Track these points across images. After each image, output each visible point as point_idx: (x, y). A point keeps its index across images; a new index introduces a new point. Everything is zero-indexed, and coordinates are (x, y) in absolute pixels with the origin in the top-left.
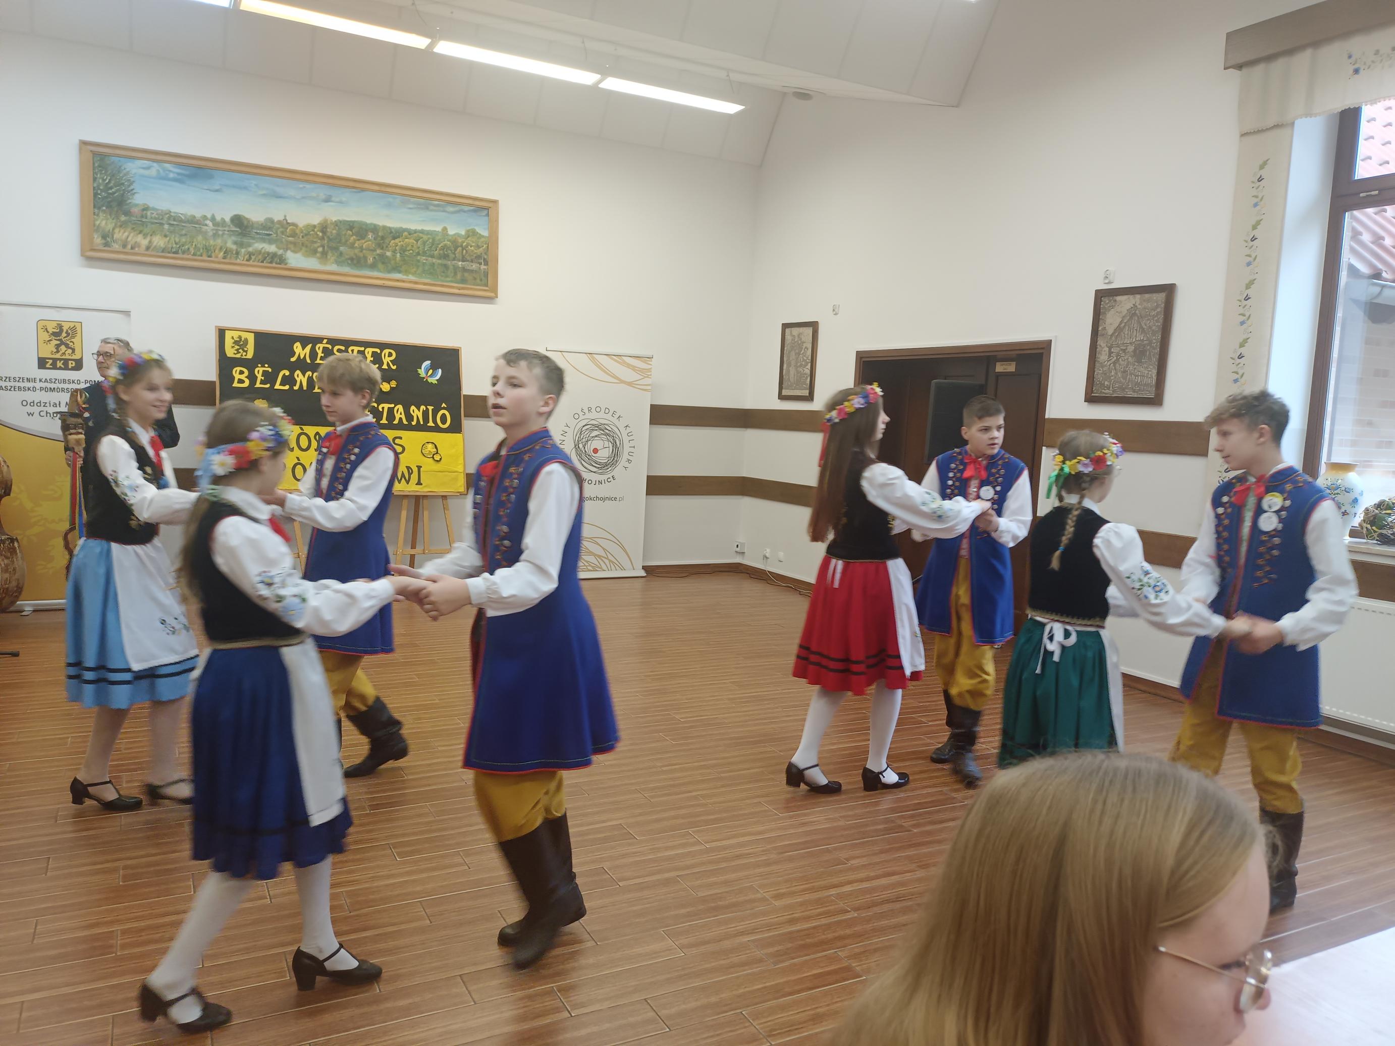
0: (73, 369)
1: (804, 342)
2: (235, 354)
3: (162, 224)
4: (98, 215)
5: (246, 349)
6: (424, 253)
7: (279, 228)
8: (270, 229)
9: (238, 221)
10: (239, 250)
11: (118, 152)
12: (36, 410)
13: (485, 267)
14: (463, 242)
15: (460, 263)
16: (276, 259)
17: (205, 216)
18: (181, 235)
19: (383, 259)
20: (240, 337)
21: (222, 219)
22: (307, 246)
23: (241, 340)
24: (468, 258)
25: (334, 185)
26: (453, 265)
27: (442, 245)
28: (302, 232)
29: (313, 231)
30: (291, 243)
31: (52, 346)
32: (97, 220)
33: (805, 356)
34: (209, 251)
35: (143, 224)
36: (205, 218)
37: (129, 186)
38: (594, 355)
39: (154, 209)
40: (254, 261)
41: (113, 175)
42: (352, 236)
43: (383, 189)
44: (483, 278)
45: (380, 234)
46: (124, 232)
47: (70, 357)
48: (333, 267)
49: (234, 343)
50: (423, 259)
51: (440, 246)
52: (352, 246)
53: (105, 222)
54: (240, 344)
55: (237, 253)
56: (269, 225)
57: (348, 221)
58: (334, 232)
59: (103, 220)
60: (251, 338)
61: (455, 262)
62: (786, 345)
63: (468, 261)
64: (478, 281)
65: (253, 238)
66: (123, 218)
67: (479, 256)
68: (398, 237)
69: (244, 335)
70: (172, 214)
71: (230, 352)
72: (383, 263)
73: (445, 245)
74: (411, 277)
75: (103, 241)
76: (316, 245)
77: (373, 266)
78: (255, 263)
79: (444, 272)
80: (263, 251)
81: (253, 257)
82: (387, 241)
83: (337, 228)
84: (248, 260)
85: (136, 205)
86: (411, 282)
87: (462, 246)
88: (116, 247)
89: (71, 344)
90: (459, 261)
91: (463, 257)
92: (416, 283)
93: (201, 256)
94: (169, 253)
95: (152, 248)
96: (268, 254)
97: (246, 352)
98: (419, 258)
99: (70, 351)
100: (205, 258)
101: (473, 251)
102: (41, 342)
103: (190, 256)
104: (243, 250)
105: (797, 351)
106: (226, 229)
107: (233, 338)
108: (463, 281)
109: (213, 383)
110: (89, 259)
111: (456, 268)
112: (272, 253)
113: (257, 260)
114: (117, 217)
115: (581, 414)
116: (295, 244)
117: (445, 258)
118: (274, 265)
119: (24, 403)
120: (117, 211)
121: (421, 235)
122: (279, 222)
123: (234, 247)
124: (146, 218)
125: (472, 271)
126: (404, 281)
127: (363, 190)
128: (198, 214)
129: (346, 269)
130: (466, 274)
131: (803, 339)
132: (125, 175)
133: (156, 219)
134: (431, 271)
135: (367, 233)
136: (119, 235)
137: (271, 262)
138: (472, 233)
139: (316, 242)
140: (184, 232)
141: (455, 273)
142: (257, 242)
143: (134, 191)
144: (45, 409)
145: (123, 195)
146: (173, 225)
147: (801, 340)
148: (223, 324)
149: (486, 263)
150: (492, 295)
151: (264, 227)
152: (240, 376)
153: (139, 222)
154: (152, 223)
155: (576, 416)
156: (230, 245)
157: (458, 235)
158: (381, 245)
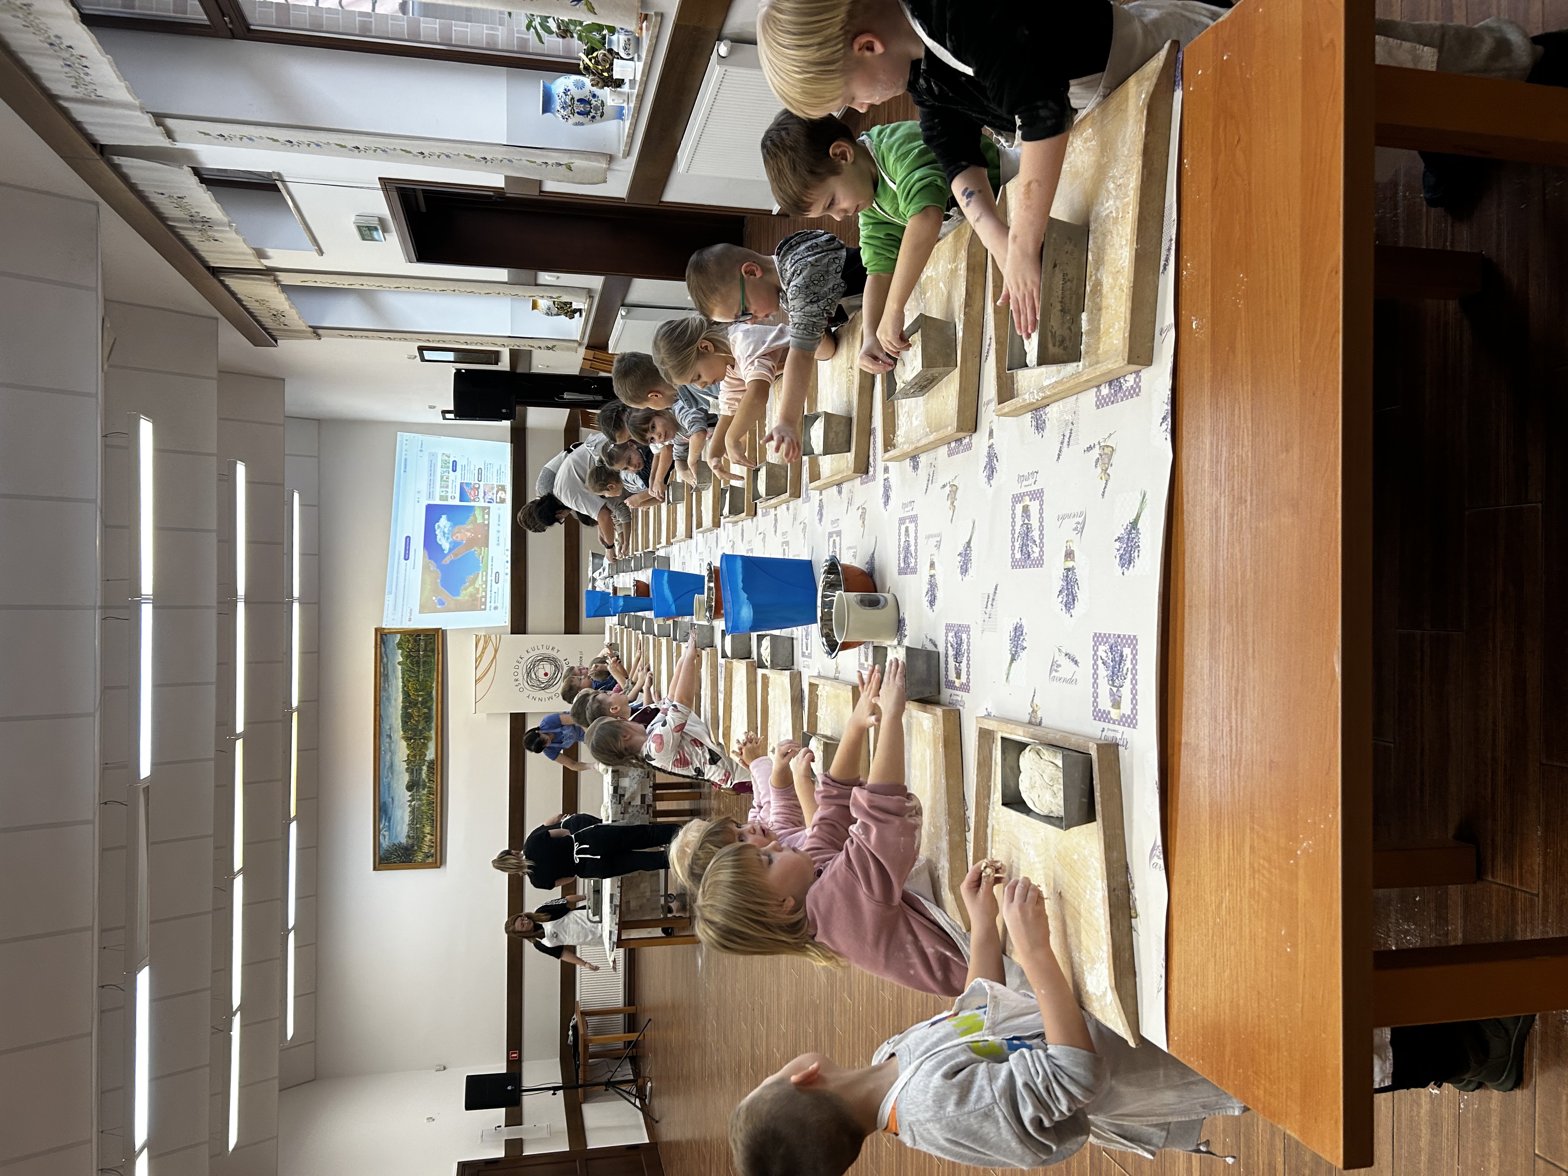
3: (417, 828)
4: (415, 861)
6: (417, 677)
7: (412, 765)
8: (412, 770)
9: (409, 788)
10: (428, 787)
11: (377, 852)
13: (423, 637)
14: (406, 651)
15: (421, 653)
16: (431, 765)
18: (422, 818)
19: (425, 703)
21: (410, 796)
22: (421, 748)
24: (417, 647)
25: (380, 733)
27: (410, 665)
28: (413, 751)
29: (411, 745)
30: (420, 758)
32: (418, 861)
34: (430, 803)
35: (418, 838)
36: (410, 806)
37: (396, 845)
39: (408, 832)
41: (391, 854)
42: (411, 722)
43: (378, 703)
44: (430, 639)
45: (408, 705)
46: (424, 847)
48: (433, 733)
50: (421, 678)
51: (411, 667)
52: (418, 722)
53: (420, 857)
55: (430, 787)
56: (410, 770)
57: (402, 725)
58: (410, 732)
59: (418, 858)
61: (420, 656)
63: (419, 648)
64: (432, 642)
65: (420, 779)
66: (416, 848)
67: (414, 642)
68: (408, 693)
70: (410, 823)
72: (427, 702)
73: (410, 663)
74: (434, 685)
75: (431, 857)
76: (420, 743)
77: (430, 709)
78: (435, 777)
79: (429, 664)
80: (427, 773)
81: (432, 778)
82: (412, 700)
83: (407, 731)
84: (434, 781)
85: (407, 841)
86: (437, 686)
87: (409, 652)
88: (433, 851)
90: (419, 654)
91: (416, 651)
92: (438, 682)
93: (434, 807)
94: (434, 824)
95: (432, 833)
96: (428, 770)
98: (421, 680)
100: (435, 805)
101: (412, 645)
103: (435, 813)
104: (428, 784)
106: (415, 794)
108: (433, 651)
110: (441, 864)
111: (424, 656)
112: (427, 768)
113: (433, 776)
114: (416, 851)
116: (420, 756)
118: (435, 767)
120: (412, 851)
121: (405, 679)
122: (408, 765)
123: (426, 789)
124: (414, 836)
125: (426, 645)
126: (437, 690)
127: (380, 716)
128: (409, 809)
129: (433, 725)
130: (429, 649)
132: (390, 848)
133: (414, 831)
134: (429, 672)
135: (408, 713)
136: (426, 849)
137: (434, 769)
138: (400, 645)
139: (418, 743)
140: (420, 817)
141: (428, 656)
142: (422, 777)
143: (399, 843)
145: (402, 849)
146: (416, 822)
149: (419, 635)
150: (441, 632)
151: (412, 773)
153: (417, 840)
154: (417, 833)
156: (425, 792)
157: (402, 654)
158: (414, 704)
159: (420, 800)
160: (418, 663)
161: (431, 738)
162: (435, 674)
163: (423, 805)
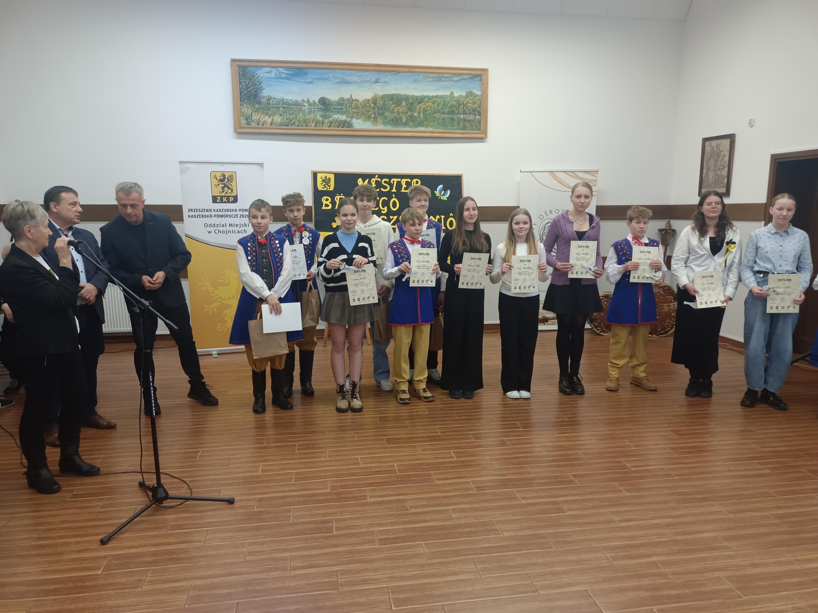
0: (233, 202)
1: (722, 151)
2: (323, 188)
3: (279, 108)
4: (243, 105)
5: (329, 185)
6: (438, 112)
7: (347, 104)
8: (342, 104)
9: (323, 101)
10: (324, 120)
11: (252, 64)
12: (212, 229)
13: (479, 117)
14: (464, 101)
15: (462, 116)
16: (347, 124)
17: (303, 100)
18: (290, 114)
19: (412, 119)
20: (326, 177)
21: (314, 101)
22: (364, 114)
23: (326, 179)
24: (468, 112)
25: (382, 71)
26: (458, 118)
27: (450, 104)
28: (362, 105)
29: (368, 103)
30: (355, 113)
31: (219, 189)
32: (242, 109)
33: (722, 162)
34: (306, 123)
35: (268, 109)
37: (259, 85)
38: (555, 173)
39: (274, 98)
40: (333, 127)
41: (250, 79)
42: (392, 104)
43: (412, 70)
44: (477, 125)
45: (410, 101)
46: (258, 115)
47: (230, 195)
48: (381, 127)
49: (322, 181)
50: (437, 115)
51: (449, 106)
52: (393, 112)
53: (247, 110)
54: (326, 181)
55: (323, 123)
56: (341, 102)
57: (389, 95)
58: (381, 103)
59: (246, 108)
60: (332, 177)
61: (459, 115)
62: (705, 155)
63: (467, 114)
64: (474, 127)
65: (332, 112)
66: (257, 106)
67: (475, 109)
68: (422, 102)
69: (328, 176)
70: (285, 101)
71: (320, 187)
72: (412, 121)
73: (452, 104)
74: (430, 129)
75: (246, 122)
76: (370, 113)
77: (406, 124)
78: (334, 128)
79: (451, 123)
80: (338, 120)
81: (332, 124)
82: (414, 106)
83: (383, 100)
84: (329, 127)
85: (264, 97)
86: (430, 132)
87: (463, 104)
88: (253, 124)
89: (230, 186)
90: (461, 114)
91: (464, 111)
92: (433, 132)
93: (302, 126)
94: (283, 126)
95: (274, 123)
96: (342, 121)
97: (330, 186)
98: (435, 115)
99: (230, 191)
100: (304, 127)
101: (470, 107)
102: (213, 186)
103: (296, 127)
104: (326, 120)
105: (716, 158)
106: (316, 107)
107: (321, 178)
108: (464, 128)
109: (311, 207)
110: (239, 133)
111: (459, 120)
112: (344, 120)
113: (335, 126)
114: (253, 106)
115: (544, 215)
116: (357, 113)
117: (452, 114)
118: (345, 128)
119: (206, 225)
120: (253, 102)
121: (436, 99)
122: (348, 100)
123: (321, 119)
124: (270, 105)
125: (470, 121)
126: (425, 132)
127: (399, 72)
128: (299, 100)
129: (389, 128)
130: (466, 123)
131: (721, 149)
132: (257, 78)
133: (275, 104)
134: (443, 124)
135: (402, 102)
136: (255, 117)
137: (343, 127)
138: (470, 94)
139: (370, 111)
140: (291, 112)
141: (459, 124)
142: (334, 114)
143: (262, 88)
144: (217, 228)
145: (256, 91)
146: (285, 107)
147: (719, 149)
148: (316, 169)
149: (480, 114)
150: (484, 136)
151: (339, 104)
152: (326, 201)
153: (266, 108)
154: (273, 108)
155: (541, 217)
156: (319, 118)
157: (461, 96)
158: (411, 108)
159: (310, 112)
160: (453, 112)
161: (376, 125)
162: (441, 130)
163: (305, 115)
